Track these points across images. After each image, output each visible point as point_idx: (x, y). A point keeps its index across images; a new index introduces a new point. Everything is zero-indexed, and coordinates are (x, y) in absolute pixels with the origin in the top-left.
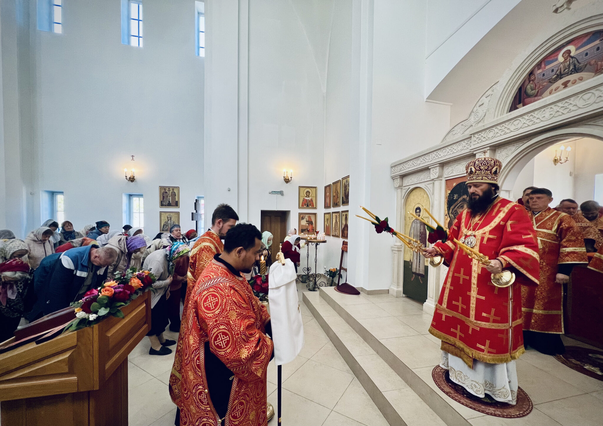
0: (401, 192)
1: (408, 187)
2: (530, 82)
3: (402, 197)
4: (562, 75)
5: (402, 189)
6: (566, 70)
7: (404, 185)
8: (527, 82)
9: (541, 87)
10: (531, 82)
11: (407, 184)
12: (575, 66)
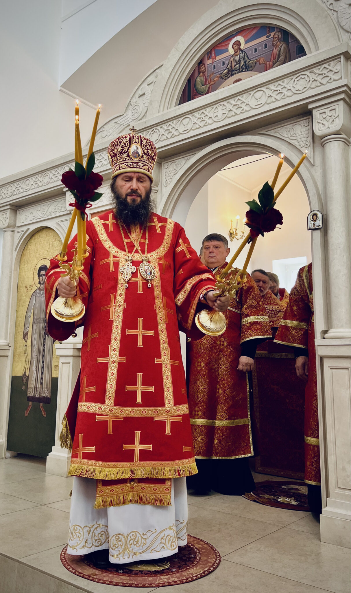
0: (13, 238)
1: (25, 228)
2: (199, 74)
3: (14, 249)
4: (234, 71)
5: (14, 231)
6: (237, 66)
7: (17, 225)
8: (197, 73)
9: (212, 83)
10: (201, 74)
11: (23, 221)
12: (245, 62)
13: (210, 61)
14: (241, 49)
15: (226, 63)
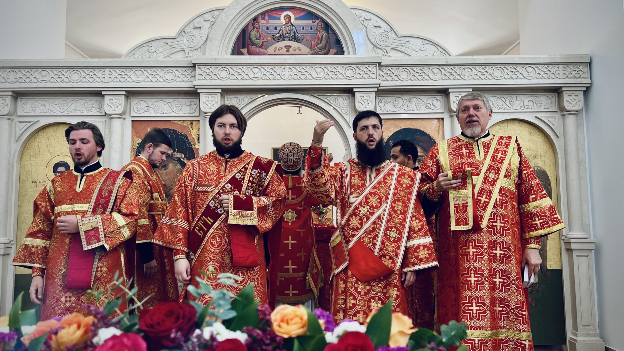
1: (35, 119)
2: (254, 28)
3: (15, 139)
4: (285, 37)
6: (288, 35)
7: (19, 114)
8: (251, 27)
9: (266, 40)
10: (255, 29)
11: (28, 111)
12: (295, 34)
13: (263, 22)
14: (291, 23)
15: (278, 29)
